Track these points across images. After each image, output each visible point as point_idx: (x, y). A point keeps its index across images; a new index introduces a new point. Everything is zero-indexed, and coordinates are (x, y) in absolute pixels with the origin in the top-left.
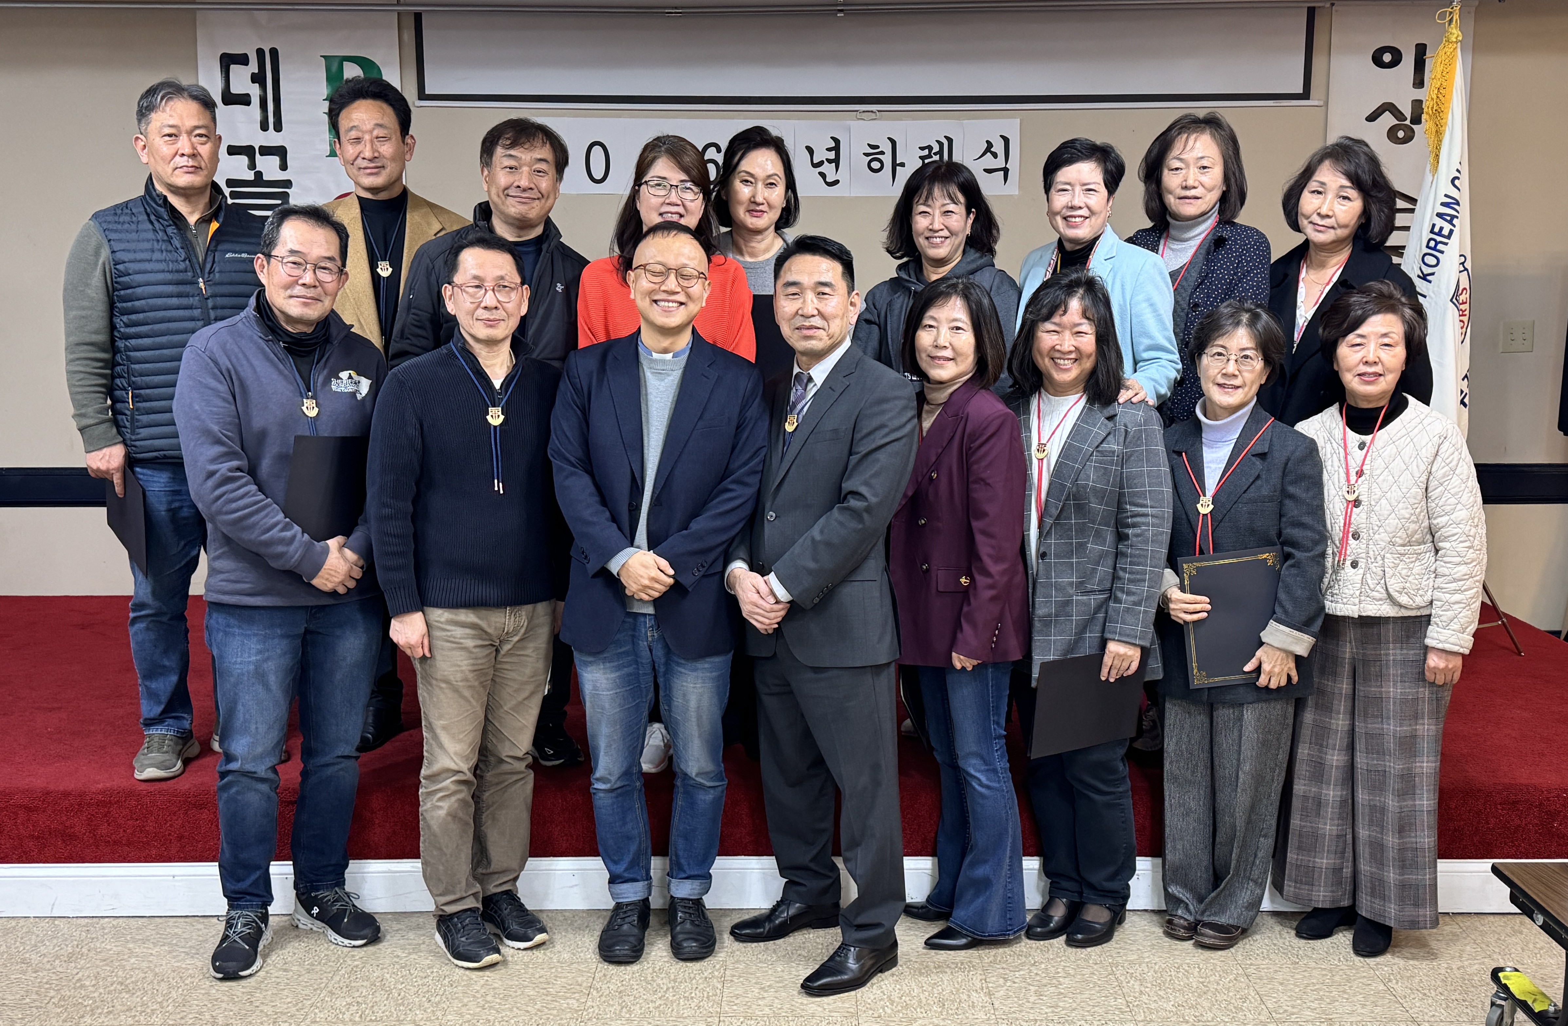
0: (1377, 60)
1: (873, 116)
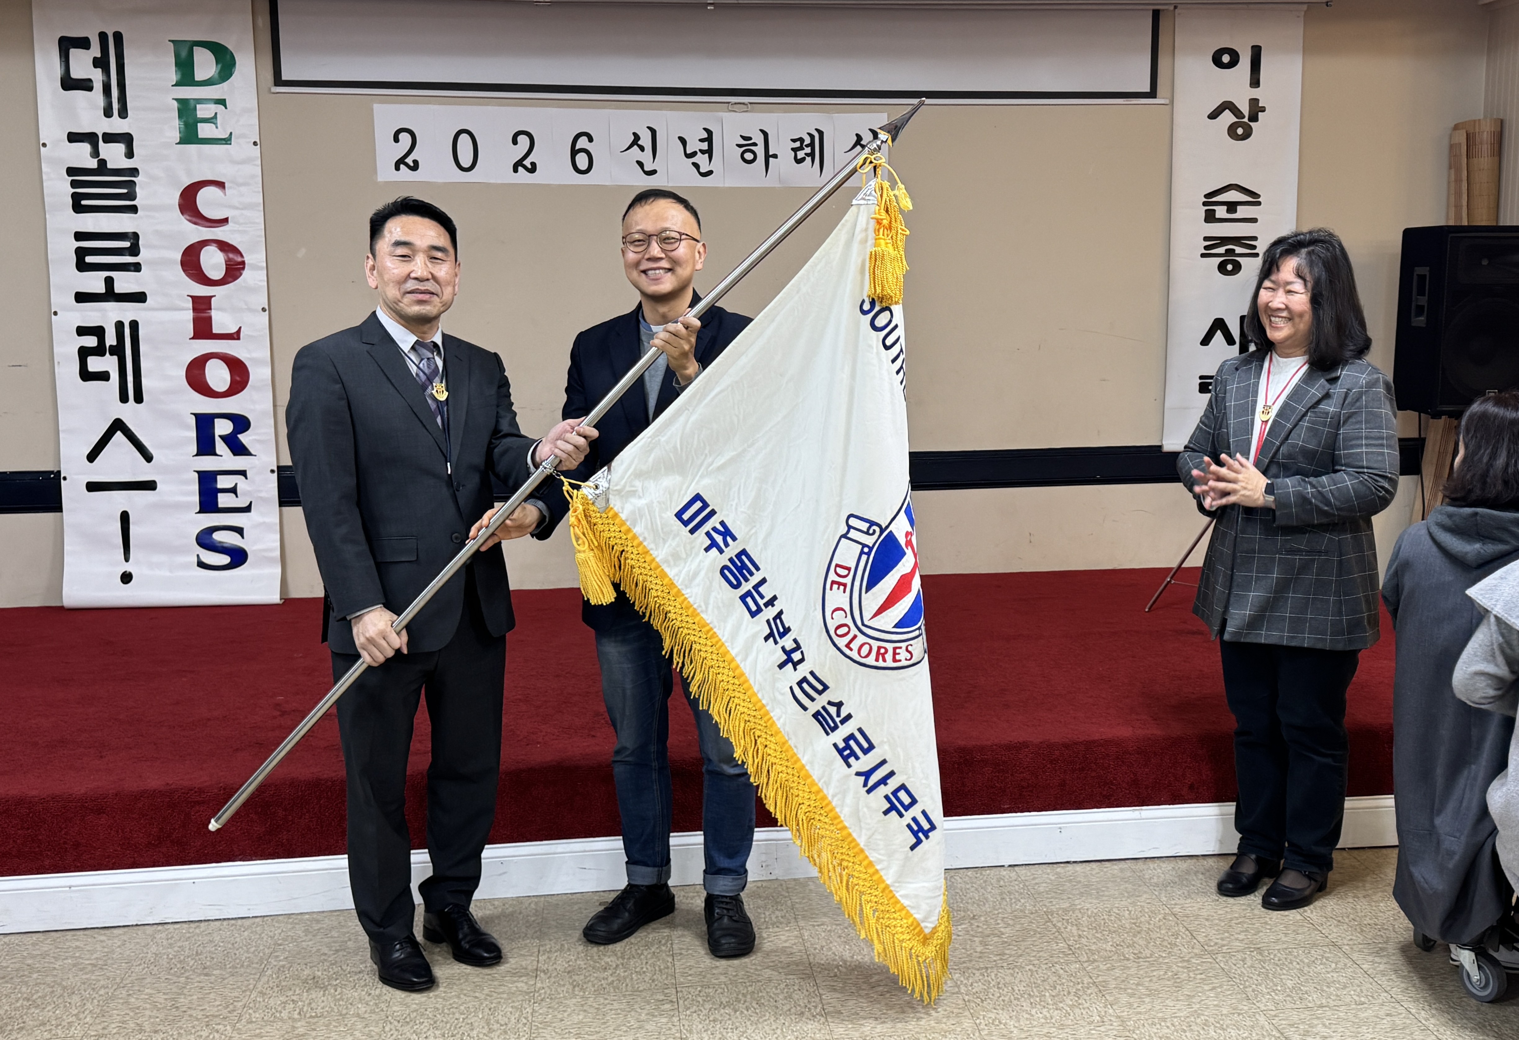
0: (1217, 61)
1: (744, 108)
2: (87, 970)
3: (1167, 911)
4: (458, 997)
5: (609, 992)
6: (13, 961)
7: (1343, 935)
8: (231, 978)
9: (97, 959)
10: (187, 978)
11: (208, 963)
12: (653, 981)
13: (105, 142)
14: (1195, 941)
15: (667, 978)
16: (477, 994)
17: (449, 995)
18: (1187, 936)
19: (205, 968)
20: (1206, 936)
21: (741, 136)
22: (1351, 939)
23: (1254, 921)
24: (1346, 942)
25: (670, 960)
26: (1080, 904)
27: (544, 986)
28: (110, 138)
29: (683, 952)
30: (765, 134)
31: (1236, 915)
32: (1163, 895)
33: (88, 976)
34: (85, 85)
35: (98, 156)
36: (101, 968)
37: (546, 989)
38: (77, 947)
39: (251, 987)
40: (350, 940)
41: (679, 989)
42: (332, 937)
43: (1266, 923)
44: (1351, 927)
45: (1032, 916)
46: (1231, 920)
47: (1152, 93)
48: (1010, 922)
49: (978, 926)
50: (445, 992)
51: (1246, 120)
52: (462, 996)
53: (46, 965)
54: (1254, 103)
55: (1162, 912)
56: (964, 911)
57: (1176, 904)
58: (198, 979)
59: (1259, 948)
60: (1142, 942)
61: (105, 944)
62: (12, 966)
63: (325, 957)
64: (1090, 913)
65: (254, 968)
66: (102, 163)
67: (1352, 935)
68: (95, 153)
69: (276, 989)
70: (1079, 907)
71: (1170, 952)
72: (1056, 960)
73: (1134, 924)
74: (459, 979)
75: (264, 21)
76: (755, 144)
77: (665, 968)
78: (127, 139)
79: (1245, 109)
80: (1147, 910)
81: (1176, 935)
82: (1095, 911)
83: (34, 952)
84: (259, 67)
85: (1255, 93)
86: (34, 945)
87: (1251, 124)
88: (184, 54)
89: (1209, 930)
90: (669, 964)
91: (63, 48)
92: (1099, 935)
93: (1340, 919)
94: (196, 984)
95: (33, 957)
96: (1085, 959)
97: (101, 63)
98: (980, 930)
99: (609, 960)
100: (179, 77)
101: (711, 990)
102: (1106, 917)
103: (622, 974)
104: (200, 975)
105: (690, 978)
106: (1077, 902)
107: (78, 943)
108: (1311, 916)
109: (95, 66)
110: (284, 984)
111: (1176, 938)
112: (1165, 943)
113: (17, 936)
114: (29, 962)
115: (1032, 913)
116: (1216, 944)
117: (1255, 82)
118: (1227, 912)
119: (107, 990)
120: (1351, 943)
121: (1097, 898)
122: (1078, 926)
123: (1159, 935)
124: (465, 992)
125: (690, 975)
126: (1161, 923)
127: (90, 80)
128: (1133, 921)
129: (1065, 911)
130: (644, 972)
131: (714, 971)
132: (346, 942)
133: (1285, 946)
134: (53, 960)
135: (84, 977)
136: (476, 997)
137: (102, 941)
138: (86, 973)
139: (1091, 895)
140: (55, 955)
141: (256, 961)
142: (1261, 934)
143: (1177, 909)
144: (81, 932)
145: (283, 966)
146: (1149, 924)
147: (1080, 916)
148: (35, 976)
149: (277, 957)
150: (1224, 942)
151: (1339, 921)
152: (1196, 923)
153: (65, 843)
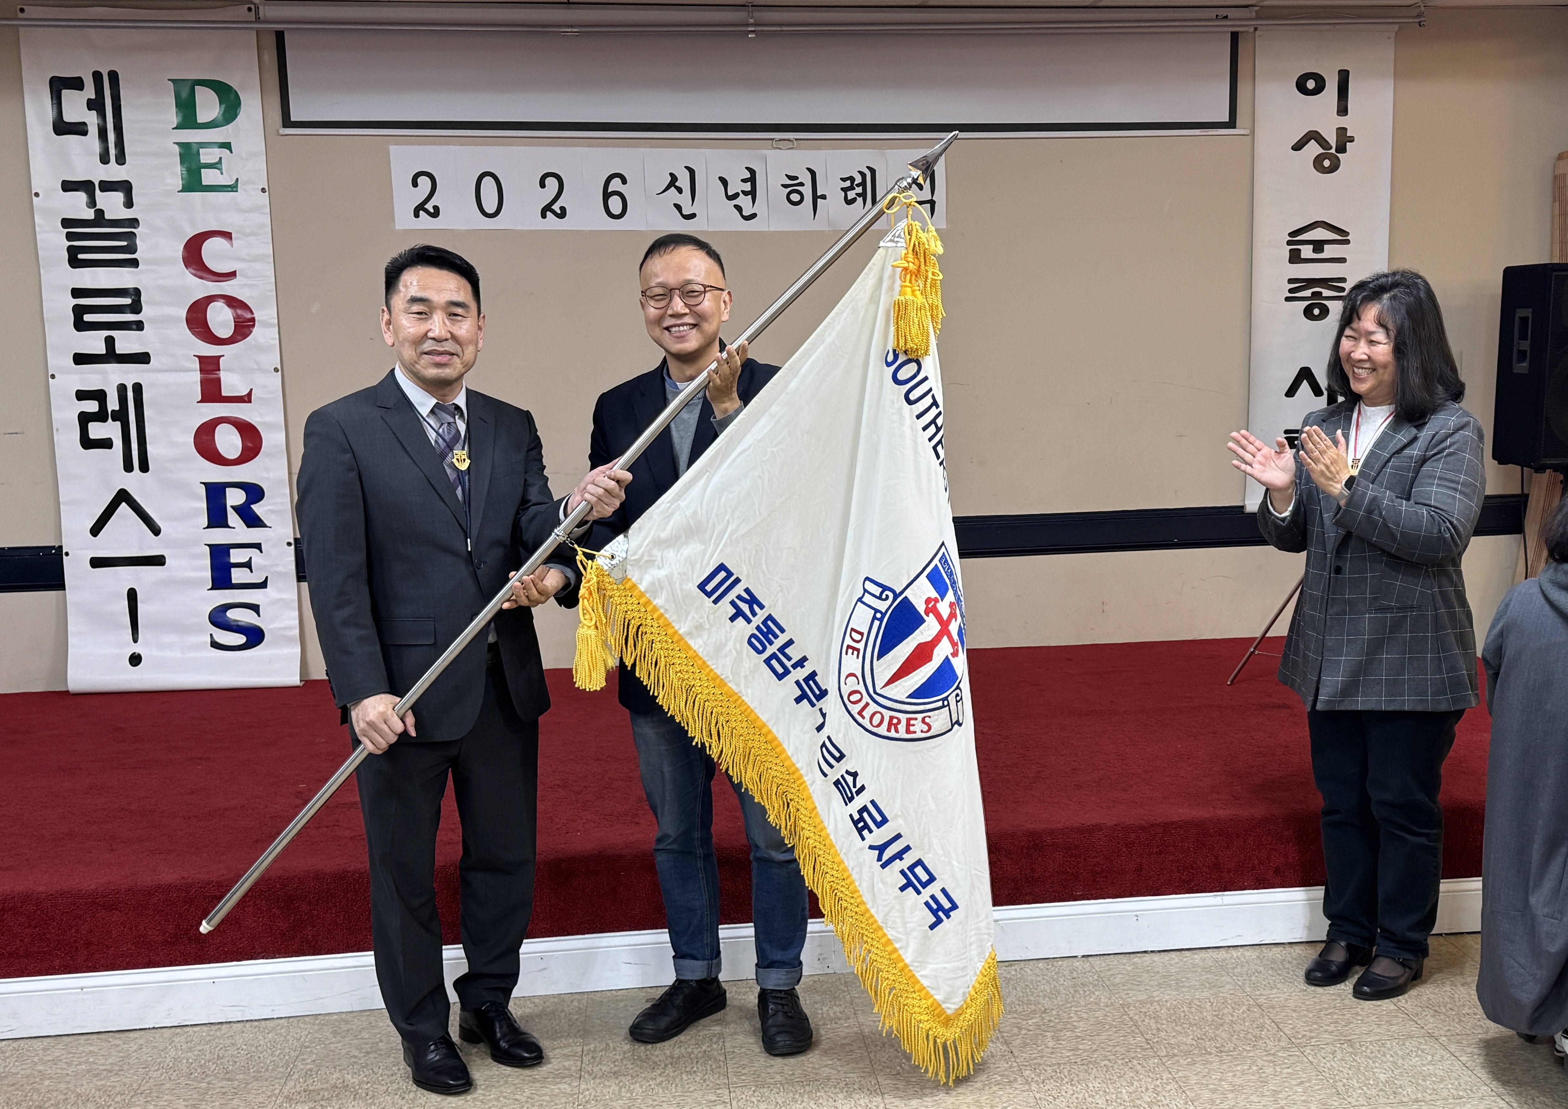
0: (1301, 87)
1: (790, 145)
2: (102, 1076)
3: (1252, 1002)
4: (498, 1100)
5: (657, 1093)
6: (24, 1067)
7: (1440, 1026)
8: (255, 1083)
9: (112, 1064)
10: (209, 1083)
11: (231, 1068)
12: (705, 1081)
13: (102, 190)
14: (1282, 1033)
15: (719, 1077)
16: (518, 1097)
17: (488, 1098)
18: (1273, 1028)
19: (227, 1073)
20: (1293, 1028)
21: (786, 175)
22: (1449, 1030)
23: (1344, 1012)
24: (1442, 1033)
25: (722, 1059)
26: (1158, 996)
27: (589, 1087)
28: (107, 186)
29: (736, 1050)
30: (813, 173)
31: (1326, 1006)
32: (1247, 985)
33: (103, 1082)
34: (80, 129)
35: (95, 206)
36: (116, 1074)
37: (591, 1090)
38: (91, 1052)
39: (277, 1092)
40: (381, 1041)
41: (732, 1090)
42: (362, 1038)
43: (1357, 1014)
44: (1449, 1017)
45: (1107, 1009)
46: (1320, 1010)
47: (1231, 124)
48: (1084, 1016)
49: (1050, 1021)
50: (483, 1095)
51: (1333, 151)
52: (501, 1099)
53: (58, 1071)
54: (1342, 132)
55: (1247, 1003)
56: (1035, 1005)
57: (1261, 995)
58: (220, 1085)
59: (1350, 1040)
60: (1225, 1035)
61: (120, 1048)
62: (22, 1072)
63: (355, 1060)
64: (1168, 1004)
65: (280, 1072)
66: (100, 213)
67: (1450, 1025)
68: (92, 203)
69: (303, 1094)
70: (1157, 999)
71: (1254, 1045)
72: (1133, 1055)
73: (1217, 1016)
74: (498, 1082)
75: (270, 58)
76: (802, 184)
77: (717, 1067)
78: (125, 187)
79: (1332, 140)
80: (1230, 1002)
81: (1261, 1027)
82: (1175, 1003)
83: (45, 1058)
84: (266, 107)
85: (1342, 122)
86: (45, 1050)
87: (1338, 155)
88: (184, 94)
89: (1297, 1021)
90: (721, 1063)
91: (55, 89)
92: (1177, 1028)
93: (1437, 1008)
94: (218, 1090)
95: (44, 1063)
96: (1164, 1053)
97: (95, 105)
98: (1052, 1024)
99: (657, 1059)
100: (180, 118)
101: (765, 1090)
102: (1186, 1009)
103: (672, 1074)
104: (223, 1079)
105: (743, 1077)
106: (1155, 994)
107: (91, 1048)
108: (1406, 1006)
109: (90, 109)
110: (311, 1088)
111: (1262, 1031)
112: (1250, 1036)
113: (26, 1041)
114: (41, 1068)
115: (1107, 1006)
116: (1304, 1036)
117: (1343, 110)
118: (1315, 1002)
119: (123, 1097)
120: (1448, 1034)
121: (1176, 990)
122: (1157, 1019)
123: (1242, 1028)
124: (505, 1094)
125: (744, 1074)
126: (1245, 1015)
127: (84, 124)
128: (1214, 1013)
129: (1142, 1003)
130: (695, 1072)
131: (769, 1070)
132: (377, 1043)
133: (1377, 1038)
134: (65, 1066)
135: (99, 1083)
136: (516, 1100)
137: (117, 1046)
138: (101, 1080)
139: (1170, 986)
140: (68, 1061)
141: (281, 1064)
142: (1352, 1025)
143: (1262, 1000)
144: (96, 1036)
145: (311, 1070)
146: (1232, 1016)
147: (1158, 1008)
148: (47, 1082)
149: (304, 1060)
150: (1312, 1035)
151: (1436, 1011)
152: (1283, 1014)
153: (75, 941)
